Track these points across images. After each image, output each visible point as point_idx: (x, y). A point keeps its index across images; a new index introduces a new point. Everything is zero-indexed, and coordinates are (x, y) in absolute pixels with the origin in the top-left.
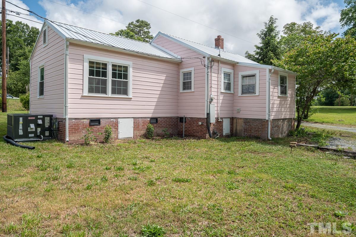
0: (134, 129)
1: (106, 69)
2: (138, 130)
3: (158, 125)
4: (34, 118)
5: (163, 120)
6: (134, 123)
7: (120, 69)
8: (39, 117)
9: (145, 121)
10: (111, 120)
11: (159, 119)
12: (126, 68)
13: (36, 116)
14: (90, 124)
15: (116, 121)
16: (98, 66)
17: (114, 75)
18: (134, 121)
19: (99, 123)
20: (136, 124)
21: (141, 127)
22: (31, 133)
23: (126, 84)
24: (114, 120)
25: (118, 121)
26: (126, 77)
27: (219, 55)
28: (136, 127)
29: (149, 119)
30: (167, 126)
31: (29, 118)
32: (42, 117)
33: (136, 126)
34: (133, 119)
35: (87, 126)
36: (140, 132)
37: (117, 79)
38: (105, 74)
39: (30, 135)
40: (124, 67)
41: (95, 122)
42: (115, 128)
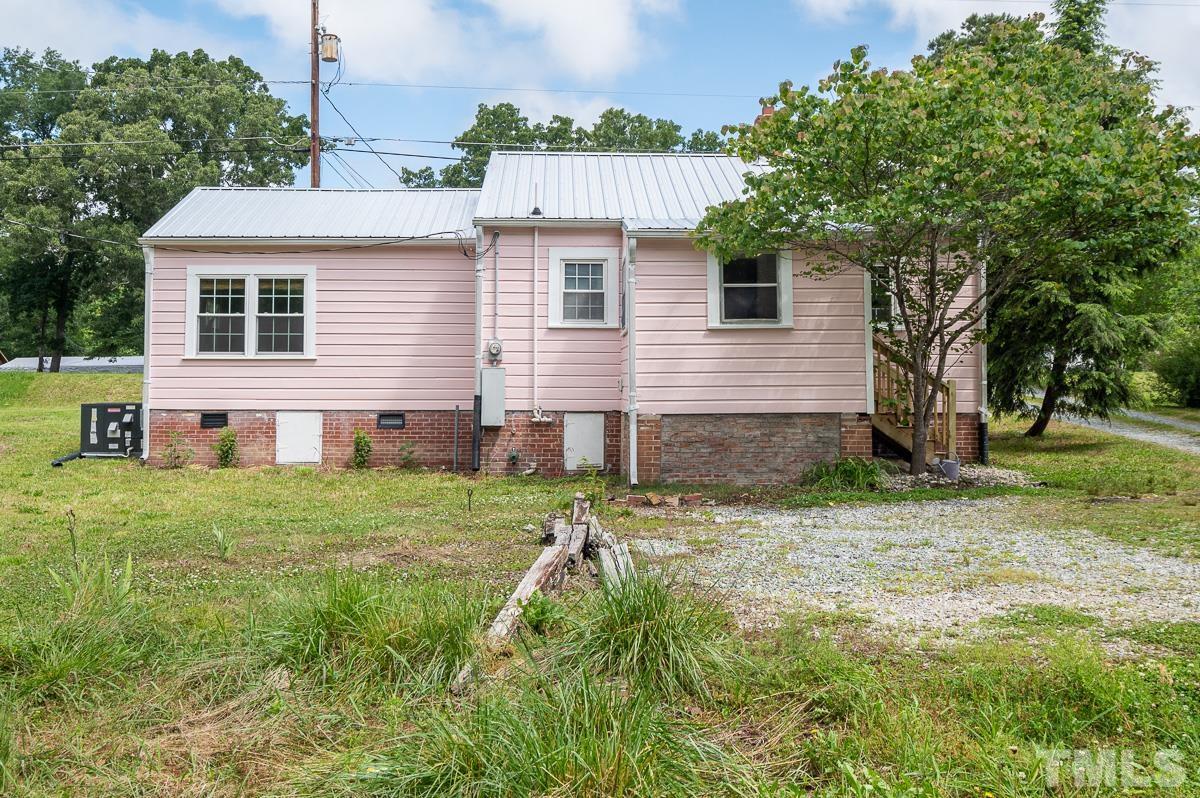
0: (323, 442)
1: (242, 292)
2: (337, 446)
3: (406, 433)
4: (119, 410)
5: (424, 420)
6: (324, 424)
7: (281, 287)
8: (128, 408)
9: (360, 420)
10: (258, 415)
11: (408, 416)
12: (299, 283)
13: (122, 406)
14: (202, 424)
15: (269, 419)
16: (222, 287)
17: (264, 305)
18: (325, 420)
19: (225, 423)
20: (331, 428)
21: (345, 437)
22: (113, 440)
23: (298, 324)
24: (265, 416)
25: (275, 420)
26: (298, 306)
27: (536, 212)
28: (330, 435)
29: (374, 416)
30: (440, 437)
31: (109, 410)
32: (134, 408)
33: (329, 433)
34: (320, 415)
35: (195, 428)
36: (345, 450)
37: (273, 315)
38: (239, 305)
39: (111, 446)
40: (293, 281)
41: (214, 419)
42: (267, 437)
